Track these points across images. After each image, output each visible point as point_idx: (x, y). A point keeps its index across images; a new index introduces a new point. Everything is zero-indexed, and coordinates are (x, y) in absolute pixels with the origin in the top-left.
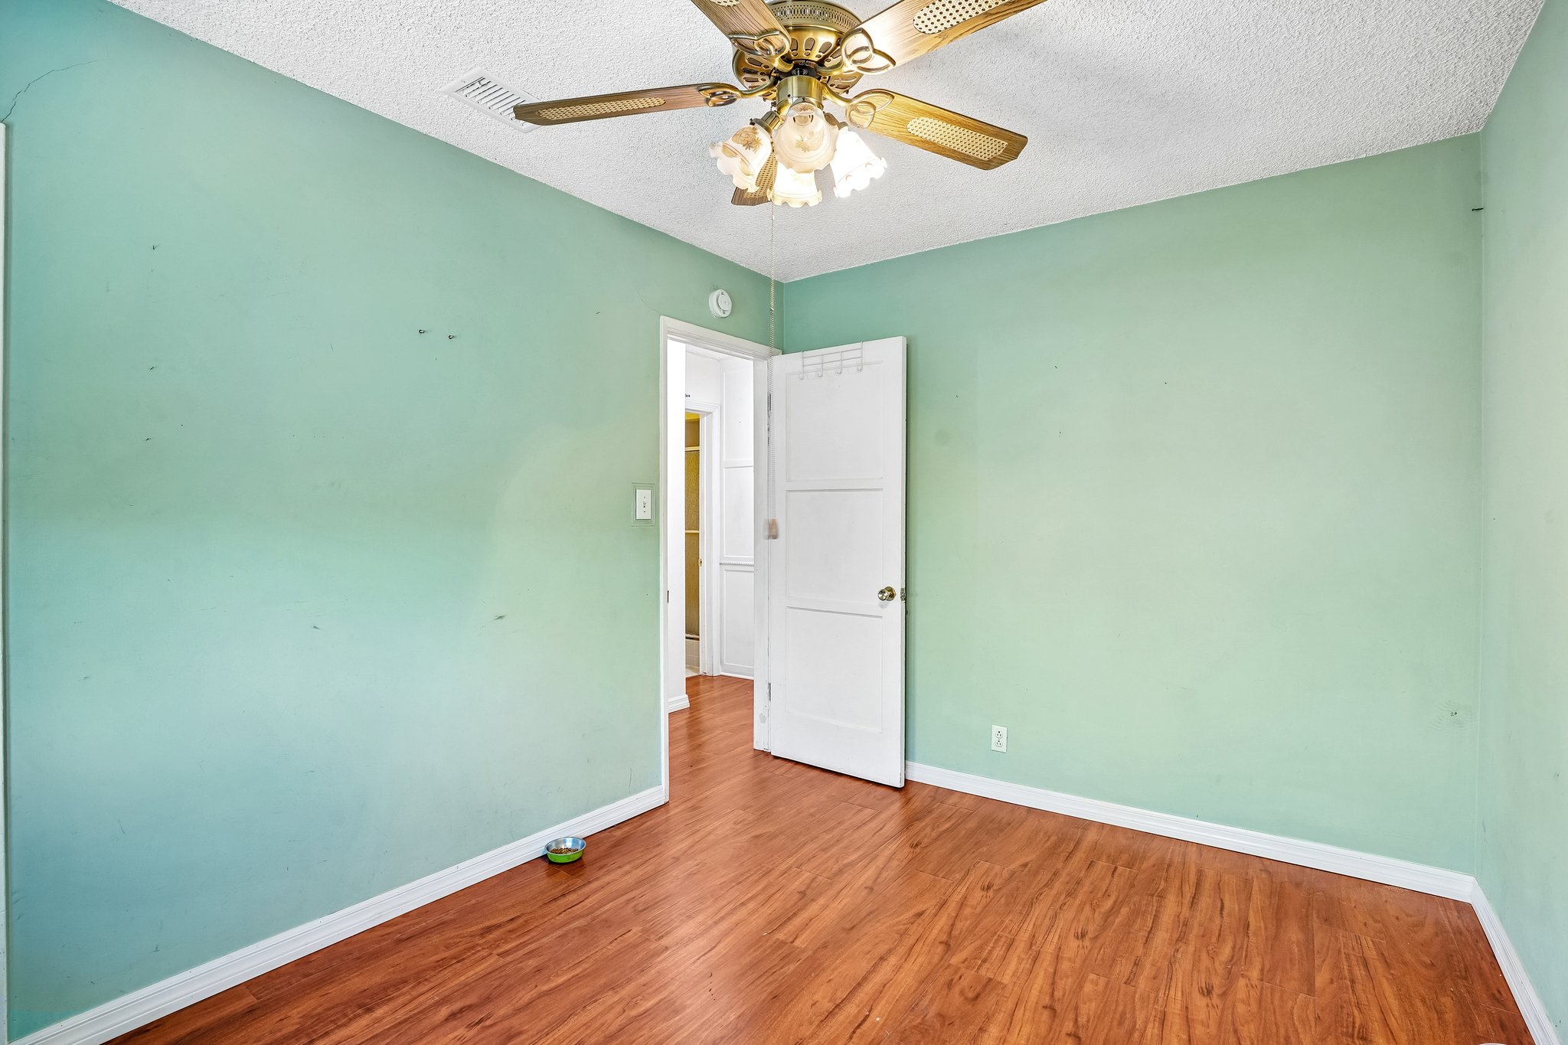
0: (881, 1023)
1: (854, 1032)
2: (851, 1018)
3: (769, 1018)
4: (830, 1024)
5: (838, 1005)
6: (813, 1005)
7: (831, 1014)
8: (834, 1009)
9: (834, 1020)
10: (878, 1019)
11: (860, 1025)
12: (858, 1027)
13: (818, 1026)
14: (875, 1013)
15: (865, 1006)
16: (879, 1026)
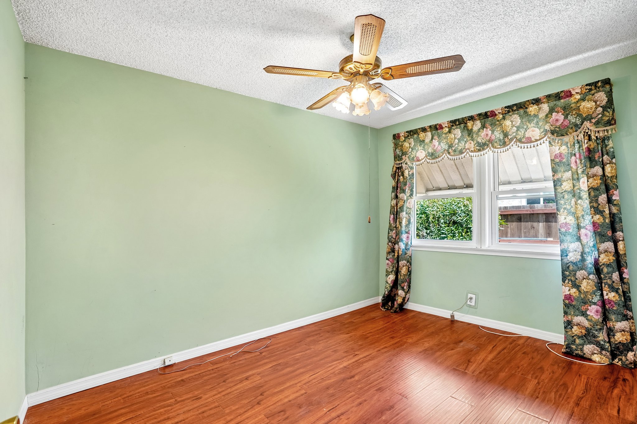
0: (324, 408)
1: (336, 406)
2: (335, 411)
3: (368, 415)
4: (344, 410)
5: (338, 417)
6: (348, 418)
7: (342, 414)
8: (341, 415)
9: (342, 411)
10: (325, 410)
11: (332, 409)
12: (334, 408)
13: (349, 410)
14: (325, 412)
15: (327, 415)
16: (326, 407)
